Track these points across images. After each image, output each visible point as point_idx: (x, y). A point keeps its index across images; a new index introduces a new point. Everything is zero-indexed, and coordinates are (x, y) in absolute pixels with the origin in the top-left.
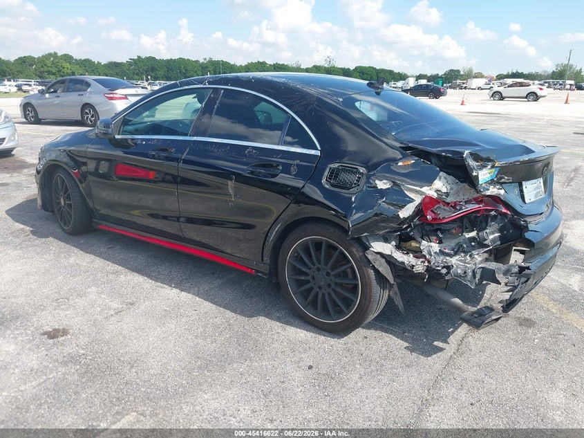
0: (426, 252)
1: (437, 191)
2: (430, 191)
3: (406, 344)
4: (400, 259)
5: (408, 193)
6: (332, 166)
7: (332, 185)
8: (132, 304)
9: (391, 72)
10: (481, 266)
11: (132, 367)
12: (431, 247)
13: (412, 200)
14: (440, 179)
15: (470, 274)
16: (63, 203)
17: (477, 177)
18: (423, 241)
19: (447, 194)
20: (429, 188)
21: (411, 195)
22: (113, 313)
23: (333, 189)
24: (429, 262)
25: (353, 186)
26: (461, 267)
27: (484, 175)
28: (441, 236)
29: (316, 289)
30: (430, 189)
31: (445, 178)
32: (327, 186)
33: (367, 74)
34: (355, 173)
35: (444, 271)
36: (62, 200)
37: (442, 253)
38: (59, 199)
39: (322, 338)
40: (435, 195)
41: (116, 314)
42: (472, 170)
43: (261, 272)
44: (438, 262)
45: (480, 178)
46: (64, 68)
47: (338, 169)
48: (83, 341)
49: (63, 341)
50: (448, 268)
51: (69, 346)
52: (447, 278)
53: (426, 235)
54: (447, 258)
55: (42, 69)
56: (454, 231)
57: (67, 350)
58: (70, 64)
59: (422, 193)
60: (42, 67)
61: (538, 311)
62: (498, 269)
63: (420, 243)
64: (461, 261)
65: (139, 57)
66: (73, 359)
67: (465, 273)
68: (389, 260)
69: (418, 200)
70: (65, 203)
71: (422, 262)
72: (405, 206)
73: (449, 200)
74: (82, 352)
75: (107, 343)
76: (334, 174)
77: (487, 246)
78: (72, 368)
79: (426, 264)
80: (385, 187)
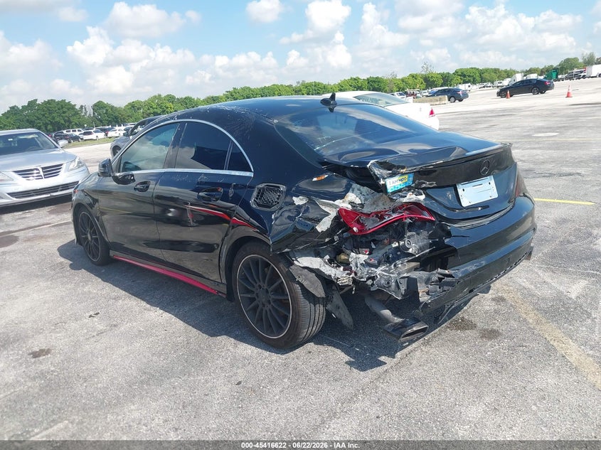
0: (354, 264)
1: (351, 203)
2: (343, 204)
3: (347, 358)
4: (327, 273)
5: (323, 207)
6: (260, 186)
7: (259, 205)
8: (115, 326)
9: (496, 71)
10: (405, 275)
11: (85, 381)
12: (359, 258)
13: (327, 214)
14: (353, 191)
15: (394, 284)
16: (89, 238)
17: (385, 186)
18: (352, 253)
19: (362, 205)
20: (341, 201)
21: (327, 209)
22: (95, 334)
23: (259, 208)
24: (356, 274)
25: (274, 204)
26: (385, 277)
27: (393, 184)
28: (374, 247)
29: (261, 306)
30: (343, 202)
31: (359, 190)
32: (254, 206)
33: (469, 76)
34: (276, 192)
35: (369, 282)
36: (89, 235)
37: (367, 264)
38: (86, 234)
39: (267, 353)
40: (350, 207)
41: (98, 335)
42: (378, 179)
43: (220, 292)
44: (363, 273)
45: (388, 187)
46: (167, 108)
47: (263, 188)
48: (58, 358)
49: (43, 359)
50: (373, 278)
51: (46, 364)
52: (372, 289)
53: (357, 248)
54: (372, 269)
55: (149, 111)
56: (386, 241)
57: (43, 367)
58: (172, 103)
59: (336, 207)
60: (149, 109)
61: (512, 322)
62: (421, 278)
63: (348, 255)
64: (385, 271)
65: (234, 89)
66: (42, 375)
67: (388, 283)
68: (318, 273)
69: (333, 213)
70: (92, 238)
71: (348, 274)
72: (321, 219)
73: (365, 210)
74: (52, 369)
75: (76, 361)
76: (261, 193)
77: (411, 255)
78: (38, 382)
79: (353, 275)
80: (301, 203)
